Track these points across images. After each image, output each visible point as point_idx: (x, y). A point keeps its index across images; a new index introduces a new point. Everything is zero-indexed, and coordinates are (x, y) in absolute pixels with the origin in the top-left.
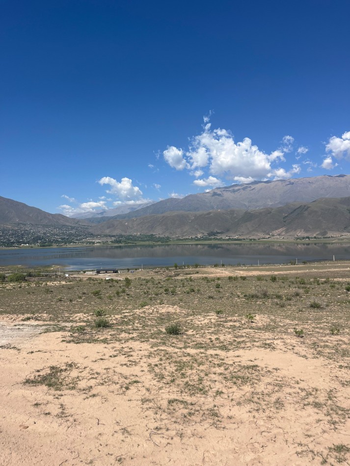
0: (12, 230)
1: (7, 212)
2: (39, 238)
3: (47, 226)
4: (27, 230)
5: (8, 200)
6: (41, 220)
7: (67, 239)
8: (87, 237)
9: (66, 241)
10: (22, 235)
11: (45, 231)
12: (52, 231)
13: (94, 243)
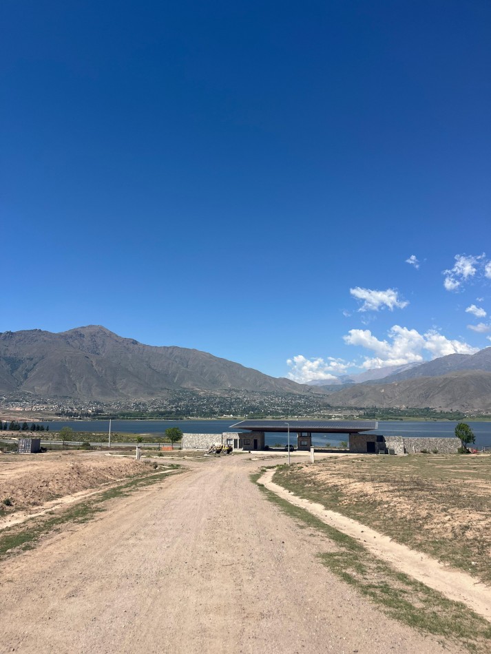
0: (221, 397)
1: (218, 375)
2: (253, 408)
3: (266, 394)
4: (239, 398)
5: (221, 360)
6: (260, 386)
7: (291, 411)
8: (321, 410)
9: (286, 412)
10: (232, 404)
11: (262, 400)
12: (272, 400)
13: (330, 417)
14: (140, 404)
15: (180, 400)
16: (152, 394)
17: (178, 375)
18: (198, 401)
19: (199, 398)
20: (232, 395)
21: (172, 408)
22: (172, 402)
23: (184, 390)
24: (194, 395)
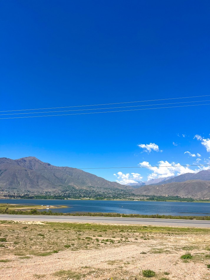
0: (86, 190)
1: (85, 180)
2: (99, 195)
3: (106, 189)
4: (94, 191)
5: (87, 173)
6: (104, 185)
7: (117, 196)
8: (130, 196)
9: (114, 197)
10: (90, 193)
11: (104, 191)
12: (109, 191)
13: (134, 199)
14: (48, 192)
15: (67, 191)
16: (54, 188)
17: (67, 179)
18: (75, 191)
19: (76, 190)
20: (91, 189)
21: (62, 194)
22: (63, 192)
23: (69, 187)
24: (73, 188)
